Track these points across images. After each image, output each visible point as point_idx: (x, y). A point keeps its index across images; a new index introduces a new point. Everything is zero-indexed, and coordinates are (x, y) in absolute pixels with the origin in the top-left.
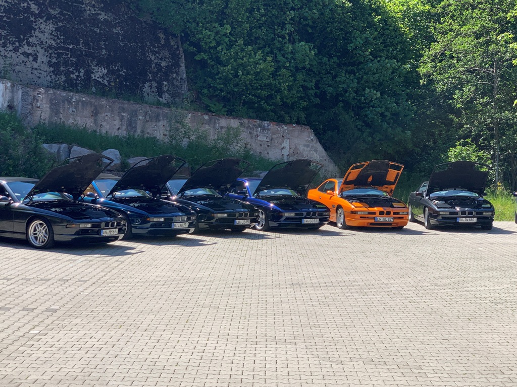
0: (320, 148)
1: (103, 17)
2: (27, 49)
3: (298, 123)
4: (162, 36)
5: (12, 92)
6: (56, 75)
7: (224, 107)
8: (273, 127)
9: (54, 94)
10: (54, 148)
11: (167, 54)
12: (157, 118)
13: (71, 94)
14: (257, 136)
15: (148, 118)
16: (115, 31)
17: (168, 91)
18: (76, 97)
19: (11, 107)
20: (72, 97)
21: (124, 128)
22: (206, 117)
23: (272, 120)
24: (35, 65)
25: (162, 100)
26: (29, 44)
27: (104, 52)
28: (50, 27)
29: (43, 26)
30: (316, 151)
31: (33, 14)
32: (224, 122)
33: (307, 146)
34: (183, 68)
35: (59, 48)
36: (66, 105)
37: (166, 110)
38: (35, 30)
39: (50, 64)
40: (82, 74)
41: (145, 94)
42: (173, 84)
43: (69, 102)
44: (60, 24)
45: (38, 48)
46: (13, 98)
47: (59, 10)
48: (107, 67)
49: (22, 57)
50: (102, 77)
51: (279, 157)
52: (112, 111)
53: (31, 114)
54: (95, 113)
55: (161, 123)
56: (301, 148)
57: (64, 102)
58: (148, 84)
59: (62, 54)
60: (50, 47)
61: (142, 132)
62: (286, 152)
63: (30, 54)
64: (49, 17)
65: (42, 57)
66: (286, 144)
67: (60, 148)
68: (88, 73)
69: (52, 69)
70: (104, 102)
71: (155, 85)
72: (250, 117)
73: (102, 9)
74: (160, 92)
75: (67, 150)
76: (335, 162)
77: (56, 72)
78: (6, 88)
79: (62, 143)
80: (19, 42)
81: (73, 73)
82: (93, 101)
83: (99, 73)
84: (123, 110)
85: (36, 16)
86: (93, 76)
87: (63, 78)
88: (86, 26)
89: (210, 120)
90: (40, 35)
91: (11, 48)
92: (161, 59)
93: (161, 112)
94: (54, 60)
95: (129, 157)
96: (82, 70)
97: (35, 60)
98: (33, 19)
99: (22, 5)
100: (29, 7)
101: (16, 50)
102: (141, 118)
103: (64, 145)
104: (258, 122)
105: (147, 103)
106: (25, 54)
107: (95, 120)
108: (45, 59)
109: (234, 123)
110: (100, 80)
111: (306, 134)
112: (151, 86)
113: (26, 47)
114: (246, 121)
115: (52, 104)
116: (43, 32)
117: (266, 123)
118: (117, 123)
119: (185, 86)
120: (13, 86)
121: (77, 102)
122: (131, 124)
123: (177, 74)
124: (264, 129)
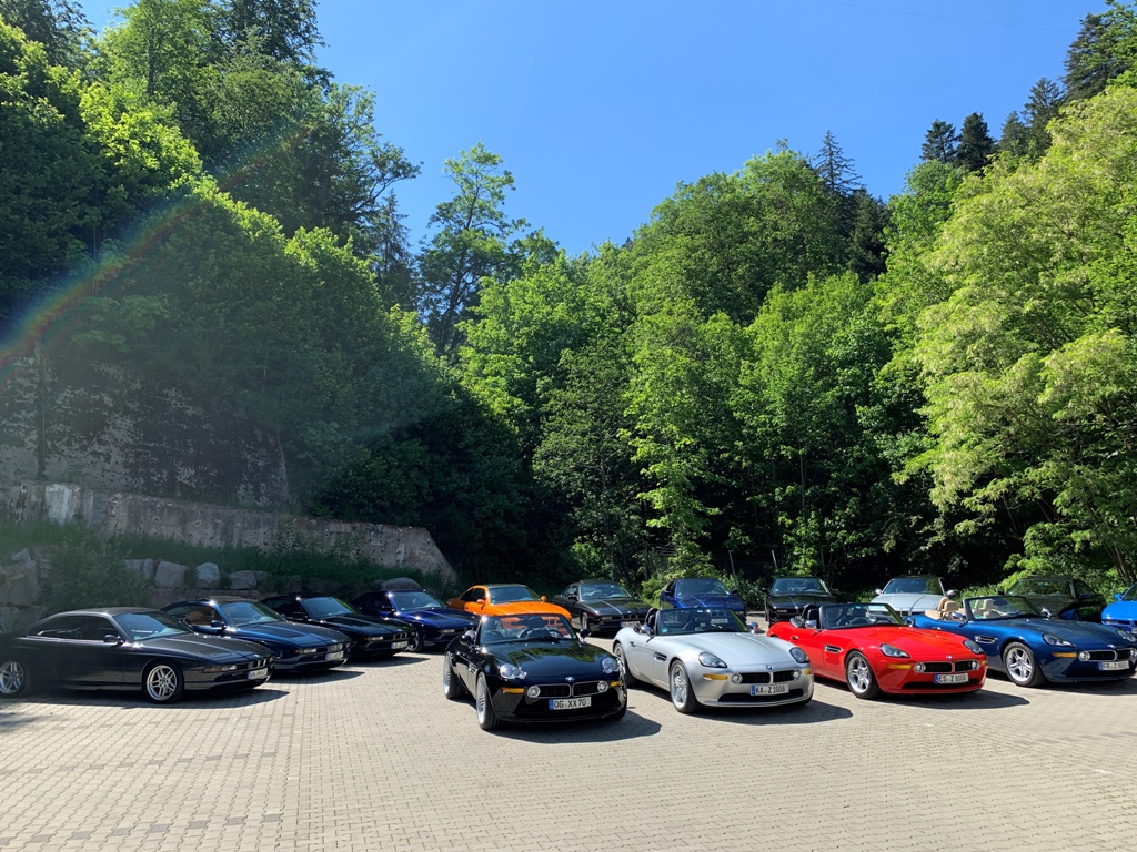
0: (437, 551)
1: (190, 411)
2: (96, 447)
3: (411, 525)
4: (259, 433)
5: (82, 498)
6: (133, 477)
7: (330, 509)
8: (387, 530)
9: (134, 499)
10: (137, 563)
11: (264, 452)
12: (257, 525)
13: (155, 499)
14: (370, 541)
15: (246, 525)
16: (205, 427)
17: (266, 494)
18: (161, 503)
19: (78, 516)
20: (156, 503)
21: (218, 537)
22: (314, 522)
23: (384, 522)
24: (108, 467)
25: (260, 504)
26: (100, 442)
27: (192, 449)
28: (128, 423)
29: (118, 422)
30: (433, 554)
31: (106, 407)
32: (333, 527)
33: (424, 549)
34: (283, 468)
35: (138, 447)
36: (149, 512)
37: (268, 515)
38: (108, 425)
39: (125, 465)
40: (164, 476)
41: (240, 498)
42: (272, 486)
43: (153, 508)
44: (140, 420)
45: (112, 446)
46: (82, 505)
47: (139, 404)
48: (196, 468)
49: (91, 458)
50: (189, 479)
51: (393, 563)
52: (205, 518)
53: (106, 525)
54: (184, 521)
55: (261, 531)
56: (418, 552)
57: (145, 509)
58: (243, 486)
59: (142, 453)
60: (127, 445)
61: (240, 541)
62: (401, 558)
63: (102, 454)
64: (127, 412)
65: (116, 456)
66: (401, 548)
67: (143, 564)
68: (173, 475)
69: (129, 471)
70: (195, 507)
71: (251, 487)
72: (361, 521)
73: (189, 403)
74: (257, 496)
75: (152, 566)
76: (453, 566)
77: (134, 474)
78: (73, 494)
79: (146, 558)
80: (87, 439)
81: (154, 475)
82: (182, 506)
83: (185, 474)
84: (218, 516)
85: (110, 410)
86: (178, 478)
87: (142, 481)
88: (171, 422)
89: (318, 524)
90: (115, 432)
91: (77, 446)
92: (258, 458)
93: (261, 517)
94: (131, 461)
95: (229, 572)
96: (164, 471)
97: (108, 459)
98: (106, 414)
99: (93, 397)
100: (101, 401)
101: (83, 448)
102: (238, 524)
103: (148, 561)
104: (372, 525)
105: (243, 507)
106: (95, 453)
107: (184, 529)
108: (121, 460)
109: (345, 527)
110: (187, 482)
111: (422, 536)
112: (246, 489)
113: (96, 445)
114: (358, 524)
115: (130, 511)
116: (119, 429)
117: (380, 526)
118: (210, 532)
119: (286, 487)
120: (82, 491)
121: (162, 509)
122: (226, 533)
123: (277, 475)
124: (377, 532)
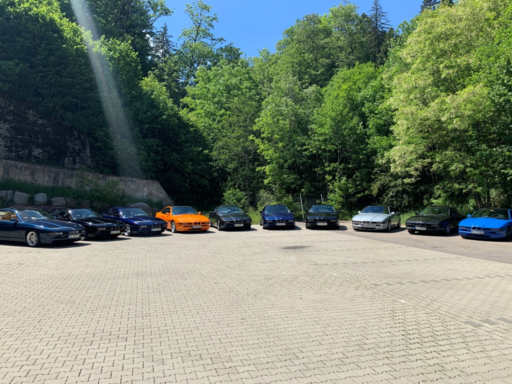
0: (163, 191)
1: (40, 122)
3: (151, 179)
4: (76, 133)
6: (9, 152)
7: (111, 170)
8: (138, 181)
9: (6, 162)
10: (4, 193)
11: (79, 142)
12: (72, 176)
13: (17, 162)
14: (130, 186)
15: (66, 176)
16: (47, 129)
17: (79, 162)
18: (20, 164)
20: (18, 164)
21: (51, 181)
22: (101, 176)
23: (137, 177)
25: (76, 167)
27: (40, 140)
28: (7, 126)
30: (161, 193)
32: (111, 178)
33: (157, 191)
34: (88, 150)
35: (12, 138)
36: (14, 168)
37: (77, 172)
39: (6, 146)
40: (26, 152)
41: (66, 164)
42: (82, 158)
43: (16, 167)
44: (13, 125)
47: (12, 117)
48: (42, 149)
50: (39, 154)
51: (141, 196)
52: (44, 172)
54: (33, 173)
55: (74, 179)
56: (154, 192)
57: (12, 167)
58: (67, 158)
59: (14, 141)
60: (6, 137)
61: (63, 184)
62: (145, 194)
64: (6, 121)
66: (145, 190)
67: (7, 193)
68: (30, 152)
69: (7, 149)
70: (38, 167)
71: (71, 159)
72: (125, 176)
73: (40, 118)
74: (75, 163)
75: (12, 194)
76: (172, 199)
79: (9, 190)
81: (21, 151)
82: (32, 166)
83: (37, 152)
84: (51, 172)
86: (33, 153)
87: (14, 154)
88: (29, 126)
89: (103, 177)
92: (75, 145)
93: (74, 172)
94: (8, 144)
95: (52, 198)
96: (26, 150)
102: (61, 176)
104: (130, 178)
105: (66, 168)
107: (33, 177)
108: (3, 144)
109: (116, 179)
111: (156, 184)
112: (69, 160)
114: (123, 178)
115: (4, 168)
117: (134, 179)
118: (47, 179)
119: (89, 160)
121: (21, 167)
122: (56, 180)
123: (85, 153)
124: (133, 182)
